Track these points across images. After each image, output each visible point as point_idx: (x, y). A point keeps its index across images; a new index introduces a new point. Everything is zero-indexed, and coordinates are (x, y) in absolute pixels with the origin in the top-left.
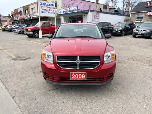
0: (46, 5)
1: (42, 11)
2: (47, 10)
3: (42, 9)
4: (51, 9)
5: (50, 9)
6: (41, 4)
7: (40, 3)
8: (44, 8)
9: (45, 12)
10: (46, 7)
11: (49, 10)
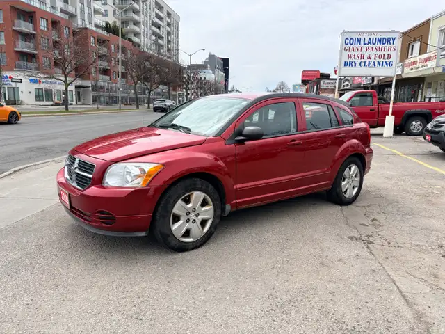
0: (365, 44)
1: (349, 61)
2: (365, 57)
3: (350, 56)
4: (382, 53)
5: (379, 53)
6: (348, 41)
7: (347, 39)
8: (356, 53)
9: (358, 64)
10: (364, 49)
11: (373, 57)
